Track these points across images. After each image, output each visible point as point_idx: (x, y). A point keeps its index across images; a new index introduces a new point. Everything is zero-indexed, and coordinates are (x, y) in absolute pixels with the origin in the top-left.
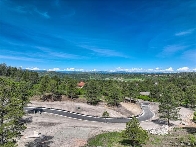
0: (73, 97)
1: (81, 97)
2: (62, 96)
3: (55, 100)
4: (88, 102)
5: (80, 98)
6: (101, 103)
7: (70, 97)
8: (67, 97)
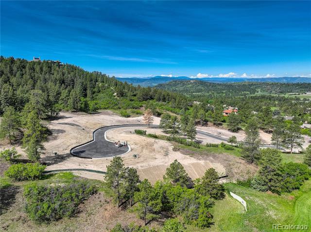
0: (218, 125)
1: (225, 125)
2: (209, 123)
3: (203, 125)
4: (229, 130)
5: (223, 126)
6: (240, 131)
7: (215, 124)
8: (212, 124)
